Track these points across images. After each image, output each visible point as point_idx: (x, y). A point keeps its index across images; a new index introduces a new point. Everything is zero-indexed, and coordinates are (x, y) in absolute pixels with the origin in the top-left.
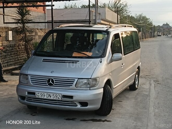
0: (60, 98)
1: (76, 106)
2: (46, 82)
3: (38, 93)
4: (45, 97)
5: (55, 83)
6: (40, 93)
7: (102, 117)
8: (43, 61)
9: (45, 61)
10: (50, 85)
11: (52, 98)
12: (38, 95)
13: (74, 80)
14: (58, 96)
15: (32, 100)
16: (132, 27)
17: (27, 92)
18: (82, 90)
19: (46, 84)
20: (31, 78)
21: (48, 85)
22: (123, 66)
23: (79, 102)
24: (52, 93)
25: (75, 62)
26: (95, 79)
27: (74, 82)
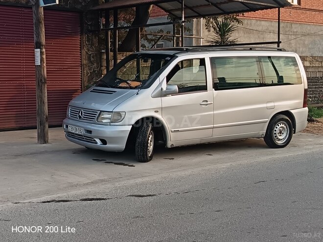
0: (83, 132)
1: (96, 143)
3: (69, 126)
4: (74, 131)
6: (71, 126)
8: (91, 91)
9: (93, 91)
10: (80, 117)
11: (77, 132)
12: (70, 129)
13: (96, 113)
14: (82, 130)
17: (65, 125)
18: (103, 125)
19: (77, 116)
20: (70, 110)
22: (207, 104)
23: (100, 139)
24: (78, 126)
25: (110, 93)
26: (119, 113)
27: (96, 115)
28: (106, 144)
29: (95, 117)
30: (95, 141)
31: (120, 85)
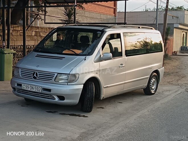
0: (40, 90)
1: (54, 99)
2: (31, 75)
3: (24, 85)
4: (29, 89)
5: (39, 76)
6: (25, 85)
7: (84, 113)
8: (36, 56)
9: (38, 56)
10: (35, 78)
11: (34, 90)
12: (24, 87)
13: (54, 75)
14: (39, 89)
15: (20, 91)
16: (152, 29)
17: (16, 84)
18: (61, 84)
19: (31, 77)
20: (21, 71)
21: (32, 78)
22: (122, 67)
23: (57, 96)
24: (34, 85)
25: (61, 58)
26: (74, 75)
27: (53, 76)
28: (64, 100)
29: (52, 78)
30: (53, 97)
31: (64, 52)
